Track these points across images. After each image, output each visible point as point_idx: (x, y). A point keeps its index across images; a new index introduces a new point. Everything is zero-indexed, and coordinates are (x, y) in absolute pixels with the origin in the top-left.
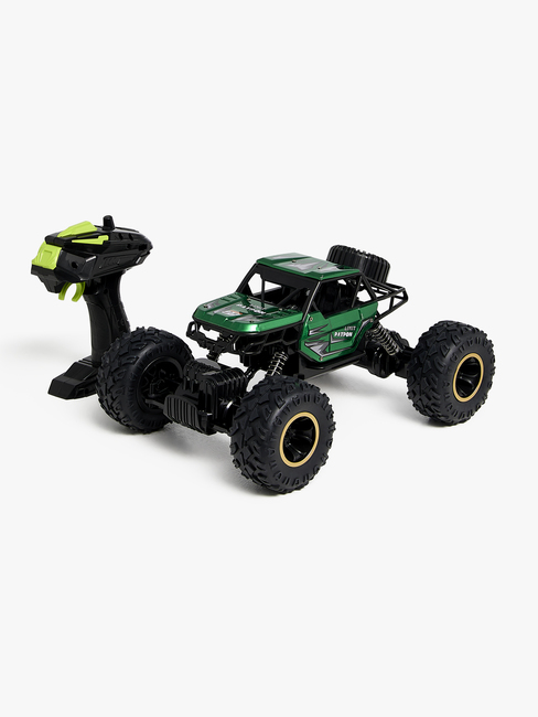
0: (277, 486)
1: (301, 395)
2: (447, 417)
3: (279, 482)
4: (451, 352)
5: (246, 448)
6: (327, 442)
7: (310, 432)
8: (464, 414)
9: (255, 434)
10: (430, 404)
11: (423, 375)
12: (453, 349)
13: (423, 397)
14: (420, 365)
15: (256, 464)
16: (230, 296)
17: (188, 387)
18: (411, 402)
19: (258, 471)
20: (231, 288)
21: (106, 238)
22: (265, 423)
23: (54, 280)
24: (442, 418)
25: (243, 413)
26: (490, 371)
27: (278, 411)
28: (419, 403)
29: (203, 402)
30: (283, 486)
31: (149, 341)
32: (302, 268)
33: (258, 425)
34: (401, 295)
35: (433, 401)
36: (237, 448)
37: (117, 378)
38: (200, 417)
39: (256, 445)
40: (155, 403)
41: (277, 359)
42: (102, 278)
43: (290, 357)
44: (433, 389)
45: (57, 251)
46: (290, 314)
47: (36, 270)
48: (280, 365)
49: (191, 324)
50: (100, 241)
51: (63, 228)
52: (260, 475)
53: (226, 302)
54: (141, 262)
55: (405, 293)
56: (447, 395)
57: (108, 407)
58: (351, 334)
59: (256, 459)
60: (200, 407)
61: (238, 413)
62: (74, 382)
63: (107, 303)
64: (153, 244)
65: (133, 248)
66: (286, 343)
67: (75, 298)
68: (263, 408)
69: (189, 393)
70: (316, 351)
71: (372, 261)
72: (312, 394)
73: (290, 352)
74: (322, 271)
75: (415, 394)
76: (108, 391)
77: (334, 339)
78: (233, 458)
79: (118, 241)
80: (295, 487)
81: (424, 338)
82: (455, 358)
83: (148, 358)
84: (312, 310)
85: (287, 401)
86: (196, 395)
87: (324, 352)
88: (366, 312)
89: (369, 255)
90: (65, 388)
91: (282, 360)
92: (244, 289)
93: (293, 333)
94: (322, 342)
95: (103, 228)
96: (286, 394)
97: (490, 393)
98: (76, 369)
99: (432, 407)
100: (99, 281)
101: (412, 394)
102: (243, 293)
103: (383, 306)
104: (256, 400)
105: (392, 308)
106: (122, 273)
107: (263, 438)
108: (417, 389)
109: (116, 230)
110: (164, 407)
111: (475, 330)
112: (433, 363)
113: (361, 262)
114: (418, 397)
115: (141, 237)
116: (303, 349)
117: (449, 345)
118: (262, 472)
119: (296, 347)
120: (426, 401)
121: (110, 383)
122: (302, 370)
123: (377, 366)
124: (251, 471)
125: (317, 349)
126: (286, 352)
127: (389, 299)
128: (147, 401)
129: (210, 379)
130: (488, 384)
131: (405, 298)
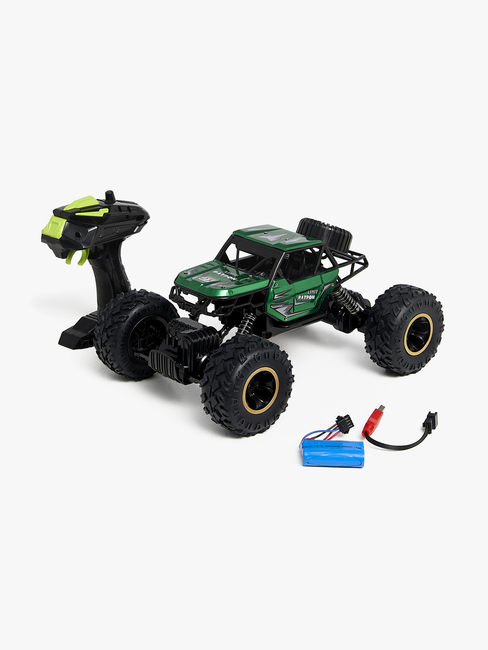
0: (241, 431)
1: (261, 352)
2: (399, 369)
3: (242, 427)
4: (402, 313)
5: (213, 398)
6: (286, 392)
7: (270, 384)
8: (415, 366)
9: (220, 386)
10: (384, 357)
11: (378, 332)
12: (404, 310)
13: (378, 351)
14: (375, 323)
15: (222, 412)
16: (209, 263)
17: (170, 343)
18: (369, 355)
19: (223, 418)
20: (211, 256)
21: (106, 210)
22: (229, 377)
23: (60, 247)
24: (395, 370)
25: (212, 368)
26: (440, 328)
27: (241, 367)
28: (375, 356)
29: (180, 356)
30: (247, 430)
31: (138, 302)
32: (271, 239)
33: (223, 378)
34: (362, 261)
35: (386, 355)
36: (206, 398)
37: (110, 334)
38: (177, 370)
39: (221, 396)
40: (143, 356)
41: (246, 319)
42: (105, 245)
43: (258, 318)
44: (386, 345)
45: (62, 223)
46: (258, 280)
47: (45, 238)
48: (249, 324)
49: (173, 288)
50: (101, 213)
51: (69, 202)
52: (226, 421)
53: (205, 269)
54: (138, 231)
55: (365, 260)
56: (399, 350)
57: (104, 358)
58: (313, 297)
59: (222, 407)
60: (178, 361)
61: (207, 368)
62: (80, 334)
63: (110, 266)
64: (150, 214)
65: (132, 218)
66: (254, 306)
67: (81, 262)
68: (228, 364)
69: (171, 347)
70: (281, 312)
71: (335, 232)
72: (271, 351)
73: (258, 312)
74: (288, 242)
75: (371, 349)
76: (103, 345)
77: (298, 301)
78: (203, 406)
79: (118, 213)
80: (257, 431)
81: (380, 299)
82: (406, 318)
83: (137, 317)
84: (278, 277)
85: (249, 358)
86: (176, 350)
87: (288, 313)
88: (328, 277)
89: (332, 227)
90: (73, 339)
91: (251, 320)
92: (222, 257)
93: (260, 297)
94: (286, 304)
95: (105, 202)
96: (248, 352)
97: (439, 348)
98: (83, 322)
99: (386, 360)
100: (102, 248)
101: (369, 348)
102: (221, 260)
103: (344, 272)
104: (222, 357)
105: (353, 274)
106: (123, 240)
107: (227, 389)
108: (373, 345)
109: (117, 203)
110: (148, 359)
111: (425, 293)
112: (386, 322)
113: (325, 233)
114: (374, 351)
115: (139, 209)
116: (270, 310)
117: (400, 306)
118: (228, 419)
119: (263, 309)
120: (380, 355)
121: (105, 338)
122: (270, 328)
123: (341, 323)
124: (218, 418)
125: (282, 310)
126: (254, 313)
127: (350, 266)
128: (136, 354)
129: (187, 337)
130: (437, 340)
131: (366, 264)
